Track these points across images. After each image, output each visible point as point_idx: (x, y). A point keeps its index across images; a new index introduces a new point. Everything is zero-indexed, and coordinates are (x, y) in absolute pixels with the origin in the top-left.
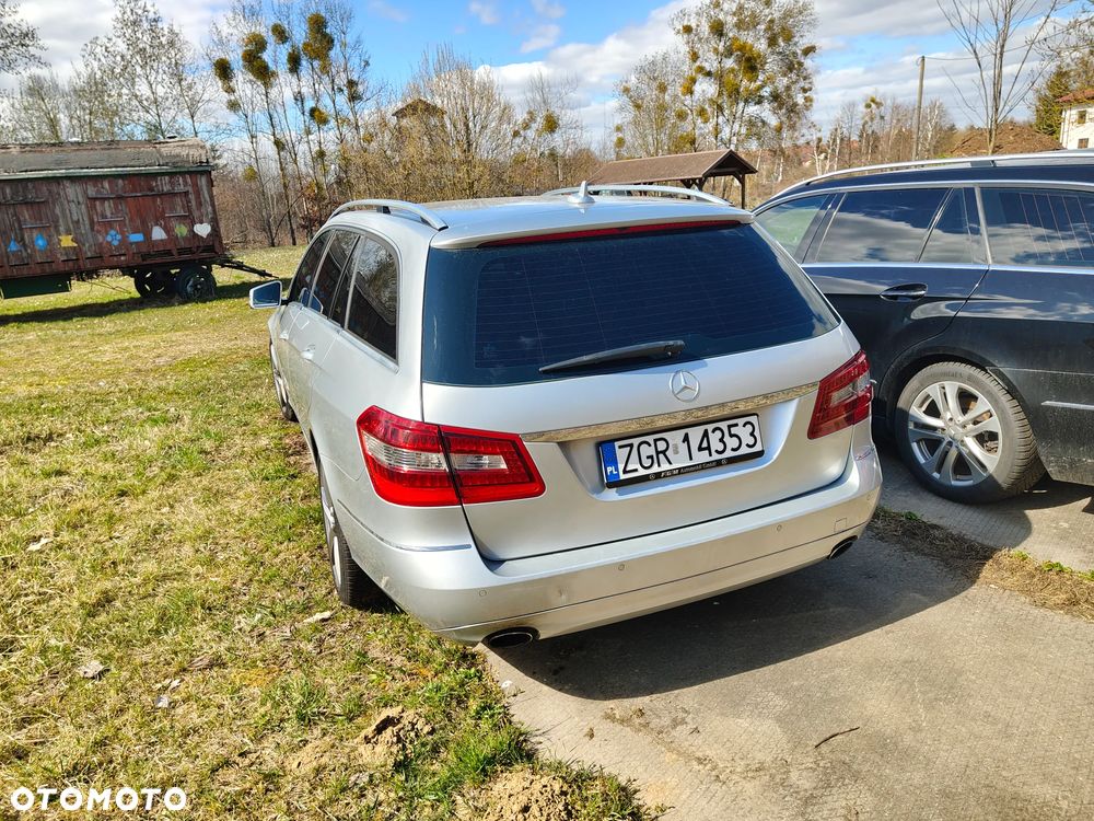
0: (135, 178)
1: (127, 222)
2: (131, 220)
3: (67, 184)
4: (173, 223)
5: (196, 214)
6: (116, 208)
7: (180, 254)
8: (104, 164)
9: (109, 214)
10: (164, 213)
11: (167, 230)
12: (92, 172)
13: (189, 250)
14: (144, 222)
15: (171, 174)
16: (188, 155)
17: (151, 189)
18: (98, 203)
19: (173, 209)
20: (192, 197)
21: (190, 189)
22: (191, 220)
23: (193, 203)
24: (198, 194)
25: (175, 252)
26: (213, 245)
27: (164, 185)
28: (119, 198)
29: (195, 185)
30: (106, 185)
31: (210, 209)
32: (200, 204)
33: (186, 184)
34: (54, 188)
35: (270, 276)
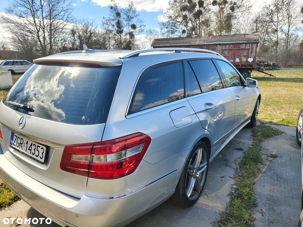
0: (236, 45)
1: (230, 56)
2: (231, 56)
3: (219, 46)
4: (243, 57)
5: (250, 55)
6: (229, 52)
7: (242, 66)
8: (229, 41)
9: (226, 54)
10: (241, 54)
11: (240, 59)
12: (225, 43)
13: (244, 65)
14: (234, 57)
15: (246, 43)
16: (253, 38)
17: (239, 48)
18: (224, 51)
19: (243, 53)
20: (250, 50)
21: (250, 48)
22: (247, 57)
23: (250, 52)
24: (252, 49)
25: (240, 66)
26: (252, 65)
27: (243, 46)
28: (230, 50)
29: (252, 47)
30: (228, 46)
31: (254, 54)
32: (252, 52)
33: (249, 46)
34: (215, 47)
35: (273, 76)
